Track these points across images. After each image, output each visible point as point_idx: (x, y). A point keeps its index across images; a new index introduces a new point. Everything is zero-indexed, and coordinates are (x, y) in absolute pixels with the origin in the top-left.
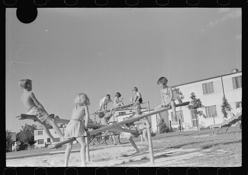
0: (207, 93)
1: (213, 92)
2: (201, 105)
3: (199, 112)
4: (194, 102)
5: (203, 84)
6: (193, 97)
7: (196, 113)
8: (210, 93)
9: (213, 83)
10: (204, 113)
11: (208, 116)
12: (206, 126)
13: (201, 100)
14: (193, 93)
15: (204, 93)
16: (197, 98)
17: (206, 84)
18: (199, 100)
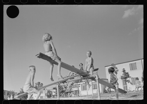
0: (132, 69)
1: (136, 69)
2: (129, 76)
3: (128, 81)
4: (124, 74)
5: (130, 64)
6: (124, 71)
7: (126, 81)
8: (134, 69)
9: (137, 64)
10: (131, 81)
11: (133, 84)
12: (132, 90)
13: (129, 73)
14: (124, 69)
15: (131, 70)
16: (126, 72)
17: (131, 64)
18: (127, 73)
